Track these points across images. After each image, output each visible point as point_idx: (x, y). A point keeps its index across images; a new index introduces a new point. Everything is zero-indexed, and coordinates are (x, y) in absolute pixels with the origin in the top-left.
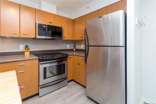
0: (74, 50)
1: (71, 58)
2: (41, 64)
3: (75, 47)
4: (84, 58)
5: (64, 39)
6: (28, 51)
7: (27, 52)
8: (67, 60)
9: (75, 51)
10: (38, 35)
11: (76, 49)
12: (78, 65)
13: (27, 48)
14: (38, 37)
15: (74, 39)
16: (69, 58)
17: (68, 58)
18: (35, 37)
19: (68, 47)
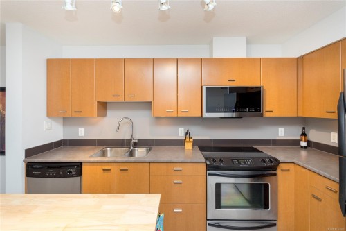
0: (304, 144)
1: (288, 171)
2: (209, 174)
3: (304, 134)
4: (338, 185)
5: (268, 115)
6: (189, 142)
7: (189, 144)
8: (275, 175)
9: (306, 148)
10: (206, 112)
11: (309, 142)
12: (315, 201)
13: (188, 136)
14: (206, 115)
15: (300, 115)
16: (282, 171)
17: (279, 172)
18: (200, 115)
19: (281, 133)
